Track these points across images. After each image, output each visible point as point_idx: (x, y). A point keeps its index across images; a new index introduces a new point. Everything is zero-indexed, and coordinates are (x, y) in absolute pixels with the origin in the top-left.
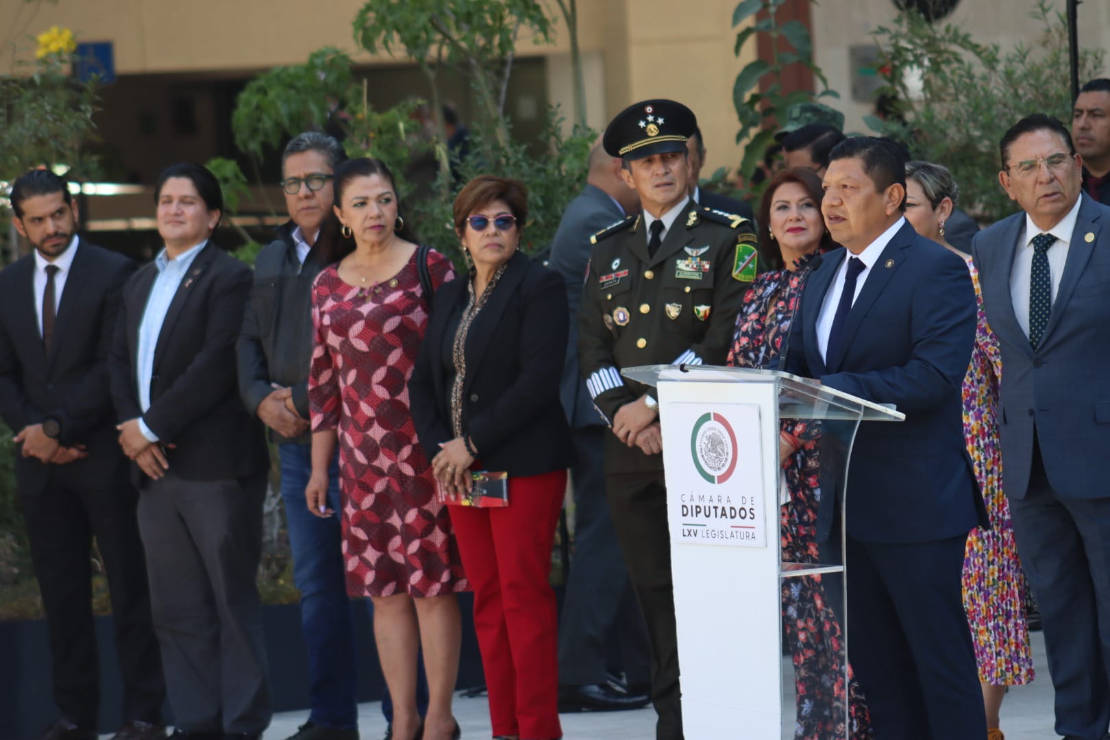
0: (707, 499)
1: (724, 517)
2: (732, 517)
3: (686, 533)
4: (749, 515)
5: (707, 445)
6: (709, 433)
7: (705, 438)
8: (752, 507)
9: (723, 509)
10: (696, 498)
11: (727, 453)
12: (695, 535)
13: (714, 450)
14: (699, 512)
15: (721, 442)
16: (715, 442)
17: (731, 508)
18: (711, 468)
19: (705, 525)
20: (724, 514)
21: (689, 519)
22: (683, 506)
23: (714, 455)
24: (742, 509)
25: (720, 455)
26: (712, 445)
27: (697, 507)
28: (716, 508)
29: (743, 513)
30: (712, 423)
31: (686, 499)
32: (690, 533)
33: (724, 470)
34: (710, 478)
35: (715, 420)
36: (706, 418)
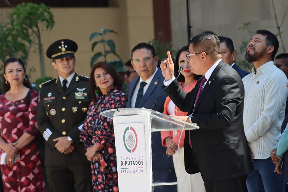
0: (128, 158)
1: (134, 165)
2: (136, 165)
3: (122, 172)
4: (141, 163)
5: (128, 139)
6: (129, 134)
7: (127, 136)
8: (142, 160)
9: (134, 162)
10: (125, 158)
11: (134, 141)
12: (125, 172)
13: (130, 140)
14: (126, 164)
15: (133, 137)
16: (130, 137)
17: (136, 161)
18: (129, 147)
19: (128, 168)
20: (134, 164)
21: (123, 167)
22: (122, 162)
23: (131, 142)
24: (139, 161)
25: (132, 142)
26: (130, 139)
27: (126, 162)
28: (131, 161)
29: (140, 163)
30: (130, 130)
31: (122, 159)
32: (124, 172)
33: (134, 147)
34: (129, 151)
35: (131, 129)
36: (127, 129)
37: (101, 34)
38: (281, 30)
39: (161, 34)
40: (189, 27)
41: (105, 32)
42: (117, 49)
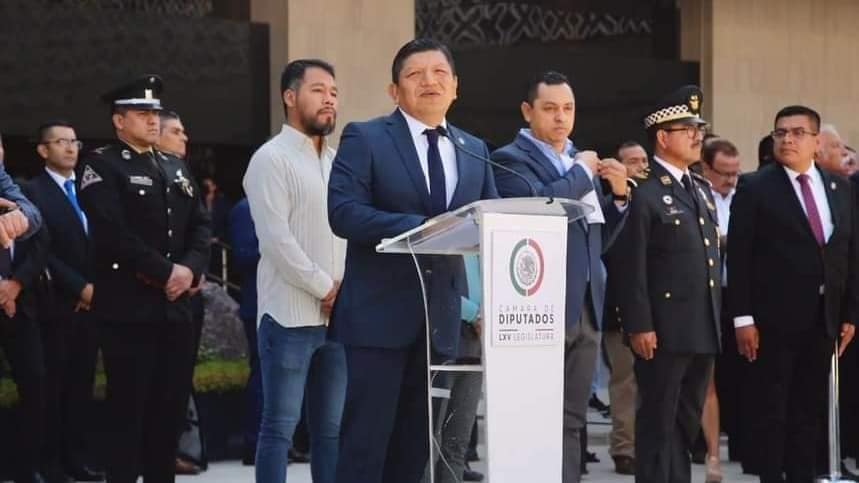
0: (519, 309)
1: (531, 322)
2: (537, 322)
3: (503, 337)
4: (549, 320)
5: (522, 266)
6: (525, 255)
7: (521, 259)
8: (551, 313)
9: (531, 316)
10: (511, 307)
11: (536, 271)
12: (509, 338)
13: (527, 269)
14: (512, 320)
15: (532, 263)
16: (528, 262)
17: (537, 315)
18: (524, 283)
19: (516, 330)
20: (531, 320)
21: (505, 326)
23: (527, 273)
24: (545, 315)
25: (531, 273)
26: (526, 265)
27: (512, 315)
28: (525, 315)
29: (545, 318)
30: (528, 247)
31: (504, 309)
33: (533, 285)
34: (522, 292)
35: (530, 244)
36: (523, 243)
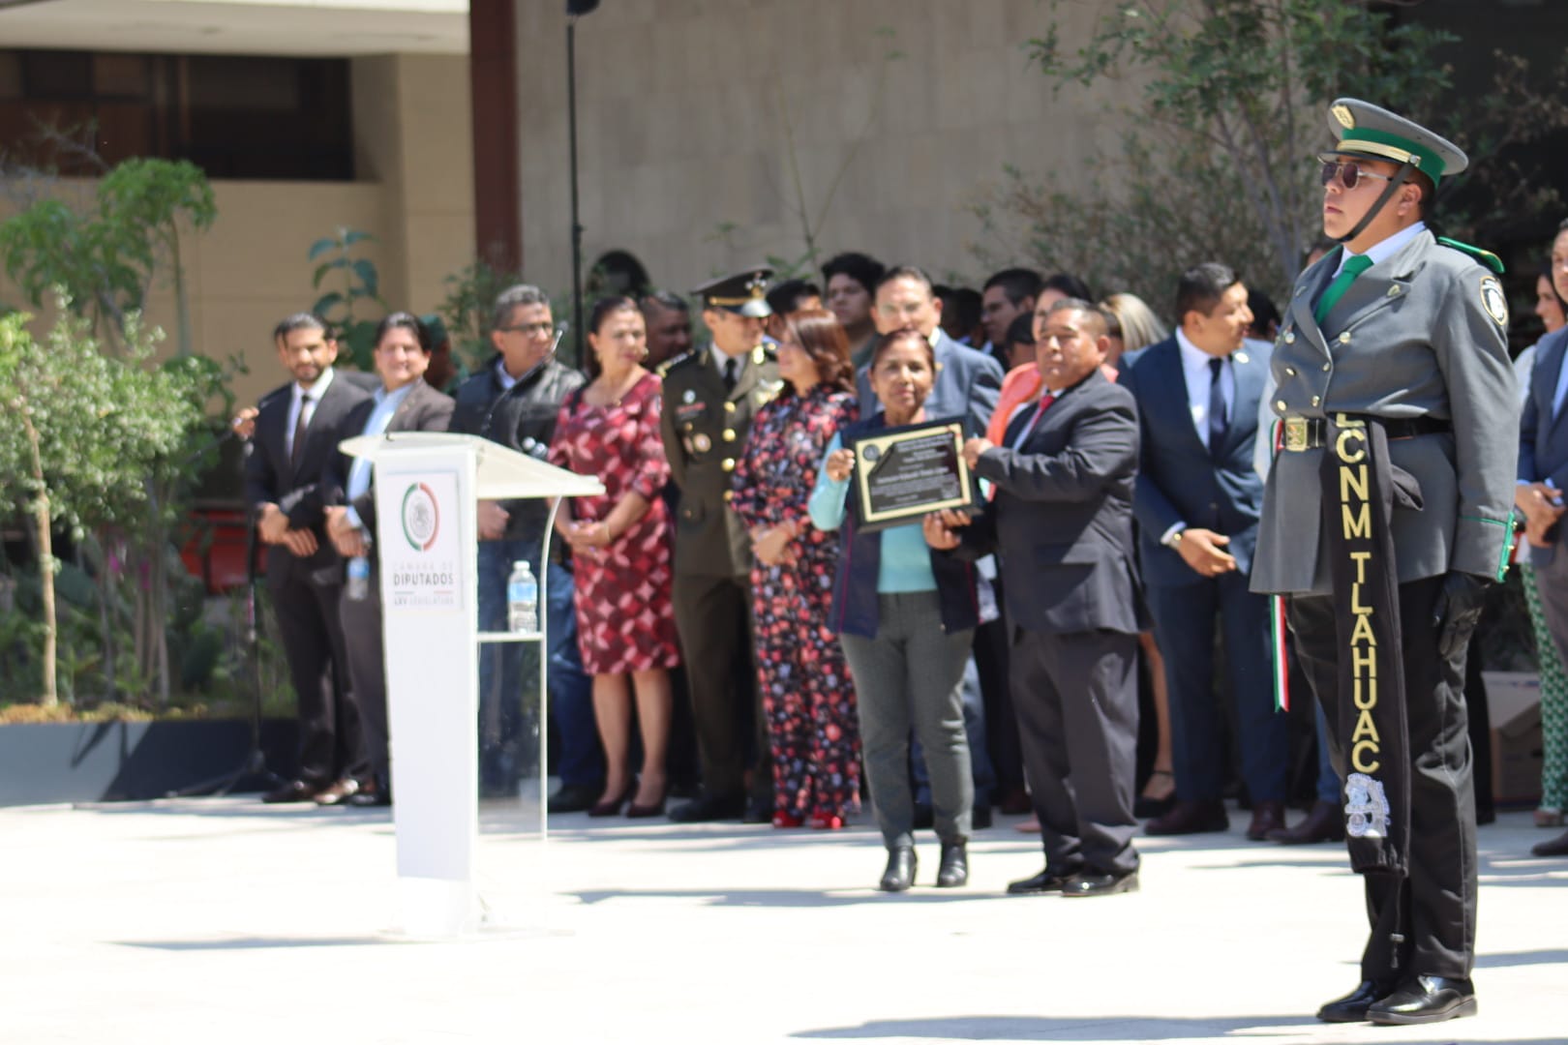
0: (415, 567)
1: (428, 584)
2: (435, 584)
3: (398, 601)
4: (449, 580)
5: (414, 516)
6: (415, 503)
7: (412, 508)
8: (451, 572)
9: (428, 576)
10: (406, 567)
11: (431, 521)
12: (405, 603)
13: (420, 518)
14: (408, 580)
15: (425, 511)
16: (421, 511)
17: (435, 575)
18: (417, 536)
19: (413, 593)
20: (428, 581)
21: (401, 588)
22: (395, 576)
23: (420, 523)
25: (425, 523)
26: (418, 515)
27: (406, 575)
28: (421, 575)
29: (444, 579)
30: (418, 493)
31: (398, 569)
32: (400, 602)
33: (428, 538)
34: (416, 547)
35: (421, 489)
36: (412, 488)
37: (338, 244)
38: (817, 243)
39: (497, 247)
40: (577, 230)
41: (350, 239)
42: (381, 286)
